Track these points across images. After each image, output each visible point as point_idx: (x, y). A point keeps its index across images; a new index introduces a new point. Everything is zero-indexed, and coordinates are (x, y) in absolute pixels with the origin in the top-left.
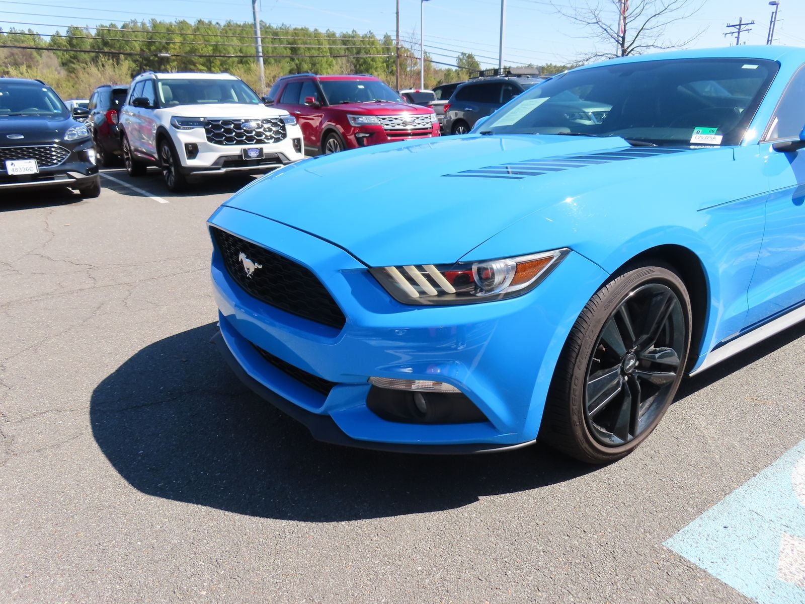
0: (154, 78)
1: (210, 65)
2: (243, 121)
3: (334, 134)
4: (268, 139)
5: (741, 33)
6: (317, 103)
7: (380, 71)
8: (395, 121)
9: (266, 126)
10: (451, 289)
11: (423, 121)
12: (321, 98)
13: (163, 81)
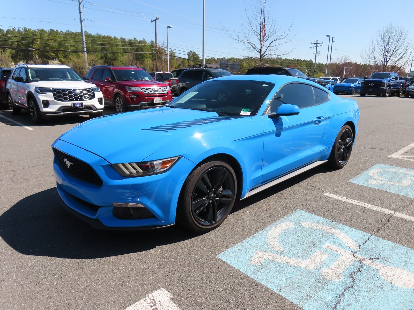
0: (26, 67)
1: (57, 53)
2: (73, 90)
3: (120, 96)
4: (86, 98)
5: (317, 47)
6: (111, 80)
7: (149, 59)
8: (149, 90)
9: (85, 92)
10: (141, 171)
11: (163, 90)
12: (113, 78)
13: (31, 69)
